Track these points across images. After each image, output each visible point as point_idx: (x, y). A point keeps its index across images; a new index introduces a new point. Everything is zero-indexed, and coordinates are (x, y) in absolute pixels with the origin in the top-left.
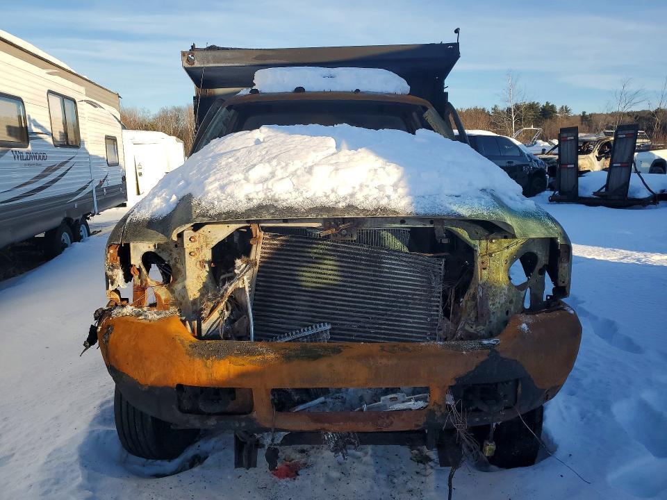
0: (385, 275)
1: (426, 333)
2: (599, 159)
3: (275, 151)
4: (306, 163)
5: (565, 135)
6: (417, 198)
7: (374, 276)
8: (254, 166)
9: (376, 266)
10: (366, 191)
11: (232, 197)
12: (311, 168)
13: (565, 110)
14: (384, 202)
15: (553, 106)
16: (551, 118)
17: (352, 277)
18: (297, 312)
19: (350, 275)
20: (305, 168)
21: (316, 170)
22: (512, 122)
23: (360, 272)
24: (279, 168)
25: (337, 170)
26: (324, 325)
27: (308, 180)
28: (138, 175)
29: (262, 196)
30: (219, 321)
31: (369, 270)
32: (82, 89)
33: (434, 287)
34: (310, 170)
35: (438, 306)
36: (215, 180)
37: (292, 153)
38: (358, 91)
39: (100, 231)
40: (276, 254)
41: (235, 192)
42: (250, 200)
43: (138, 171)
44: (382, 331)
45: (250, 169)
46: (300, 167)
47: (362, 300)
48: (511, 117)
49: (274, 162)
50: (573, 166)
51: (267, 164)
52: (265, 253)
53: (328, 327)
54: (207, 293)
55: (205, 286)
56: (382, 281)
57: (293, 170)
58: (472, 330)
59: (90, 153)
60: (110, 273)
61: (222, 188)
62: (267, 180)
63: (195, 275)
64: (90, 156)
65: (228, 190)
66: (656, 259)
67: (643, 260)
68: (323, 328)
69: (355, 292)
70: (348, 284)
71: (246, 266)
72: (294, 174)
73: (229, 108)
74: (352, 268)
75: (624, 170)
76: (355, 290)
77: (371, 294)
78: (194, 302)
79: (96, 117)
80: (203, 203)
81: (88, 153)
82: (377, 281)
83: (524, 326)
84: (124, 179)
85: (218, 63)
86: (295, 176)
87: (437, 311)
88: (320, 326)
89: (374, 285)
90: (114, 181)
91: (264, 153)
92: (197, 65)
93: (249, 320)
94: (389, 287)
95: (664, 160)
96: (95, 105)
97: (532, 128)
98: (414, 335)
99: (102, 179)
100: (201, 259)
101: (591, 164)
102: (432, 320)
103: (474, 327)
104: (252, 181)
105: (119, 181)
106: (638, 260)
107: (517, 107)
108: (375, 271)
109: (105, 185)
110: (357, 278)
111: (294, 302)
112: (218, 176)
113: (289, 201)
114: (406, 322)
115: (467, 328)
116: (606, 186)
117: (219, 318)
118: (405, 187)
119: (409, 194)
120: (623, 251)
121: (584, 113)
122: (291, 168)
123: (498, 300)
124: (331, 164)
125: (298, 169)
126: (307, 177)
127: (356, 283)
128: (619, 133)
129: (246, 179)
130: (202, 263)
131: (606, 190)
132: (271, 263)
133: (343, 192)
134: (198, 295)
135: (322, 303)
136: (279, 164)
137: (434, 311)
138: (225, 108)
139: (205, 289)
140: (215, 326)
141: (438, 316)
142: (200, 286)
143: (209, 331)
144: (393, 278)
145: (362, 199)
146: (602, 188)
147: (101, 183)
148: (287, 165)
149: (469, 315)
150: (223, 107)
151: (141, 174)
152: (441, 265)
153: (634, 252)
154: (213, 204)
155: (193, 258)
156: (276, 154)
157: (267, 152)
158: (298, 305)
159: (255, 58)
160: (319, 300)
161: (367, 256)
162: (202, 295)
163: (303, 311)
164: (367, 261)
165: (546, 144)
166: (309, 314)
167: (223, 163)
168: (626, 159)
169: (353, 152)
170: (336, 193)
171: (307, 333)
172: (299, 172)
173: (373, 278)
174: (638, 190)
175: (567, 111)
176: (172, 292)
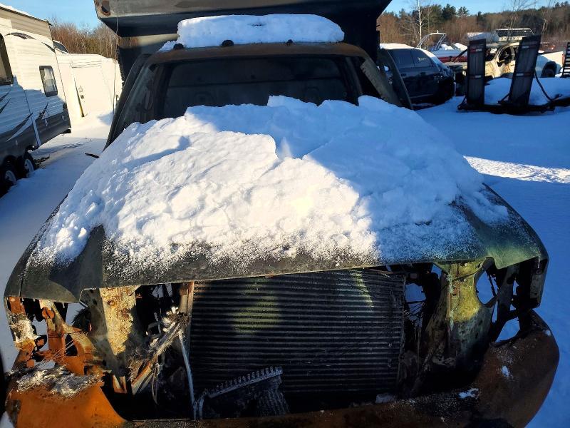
0: (341, 300)
1: (386, 361)
2: (499, 64)
3: (203, 163)
4: (242, 186)
5: (473, 47)
6: (383, 231)
7: (329, 303)
8: (178, 188)
9: (330, 292)
10: (319, 226)
11: (152, 242)
12: (249, 192)
13: (463, 11)
14: (342, 243)
15: (453, 9)
16: (451, 19)
17: (303, 307)
18: (242, 353)
19: (300, 305)
20: (242, 193)
21: (255, 194)
22: (419, 27)
23: (312, 300)
24: (209, 192)
25: (281, 195)
26: (274, 370)
27: (247, 214)
28: (80, 97)
29: (189, 239)
30: (151, 376)
31: (323, 297)
32: (8, 22)
33: (394, 309)
34: (248, 195)
35: (399, 330)
36: (132, 211)
37: (225, 166)
38: (290, 42)
39: (48, 158)
40: (213, 288)
41: (155, 234)
42: (175, 246)
43: (80, 94)
44: (340, 364)
45: (174, 194)
46: (236, 190)
47: (315, 332)
48: (419, 23)
49: (203, 183)
50: (480, 76)
51: (194, 186)
52: (199, 288)
53: (279, 372)
54: (134, 347)
55: (130, 337)
56: (338, 308)
57: (228, 195)
58: (440, 363)
59: (24, 89)
60: (14, 326)
61: (140, 225)
62: (194, 214)
63: (118, 327)
64: (25, 92)
65: (148, 229)
66: (563, 175)
67: (553, 177)
68: (273, 374)
69: (308, 324)
70: (299, 316)
71: (176, 325)
72: (228, 202)
73: (152, 68)
74: (303, 296)
75: (526, 80)
76: (307, 321)
77: (326, 324)
78: (120, 356)
79: (26, 49)
80: (116, 252)
81: (21, 88)
82: (331, 309)
83: (505, 370)
84: (65, 106)
85: (137, 12)
86: (231, 206)
87: (399, 335)
88: (270, 372)
89: (329, 314)
90: (54, 111)
91: (190, 165)
92: (113, 15)
93: (186, 372)
94: (345, 314)
95: (554, 62)
96: (24, 37)
97: (438, 33)
98: (375, 364)
99: (42, 111)
100: (122, 308)
101: (493, 70)
102: (394, 345)
103: (443, 360)
104: (176, 215)
105: (61, 110)
106: (548, 177)
107: (424, 10)
108: (329, 297)
109: (46, 115)
110: (309, 308)
111: (237, 342)
112: (135, 204)
113: (224, 248)
114: (366, 351)
115: (435, 361)
116: (510, 95)
117: (151, 373)
118: (366, 216)
119: (372, 229)
120: (533, 167)
121: (479, 13)
122: (225, 193)
123: (468, 327)
124: (274, 185)
125: (234, 193)
126: (245, 207)
127: (310, 313)
128: (524, 44)
129: (169, 211)
130: (124, 313)
131: (509, 99)
132: (207, 300)
133: (291, 228)
134: (123, 349)
135: (270, 340)
136: (209, 186)
137: (396, 335)
138: (147, 69)
139: (131, 343)
140: (147, 382)
141: (399, 340)
142: (124, 338)
143: (139, 389)
144: (351, 303)
145: (315, 240)
146: (506, 97)
147: (41, 115)
148: (219, 187)
149: (437, 347)
150: (145, 67)
151: (82, 97)
152: (402, 283)
153: (543, 168)
154: (127, 253)
155: (113, 308)
156: (205, 169)
157: (194, 165)
158: (243, 345)
159: (176, 6)
160: (267, 337)
161: (319, 280)
162: (128, 348)
163: (249, 351)
164: (319, 286)
165: (450, 48)
166: (256, 354)
167: (141, 182)
168: (528, 69)
169: (298, 160)
170: (282, 230)
171: (255, 381)
172: (234, 199)
173: (326, 306)
174: (538, 98)
175: (465, 12)
176: (93, 341)
